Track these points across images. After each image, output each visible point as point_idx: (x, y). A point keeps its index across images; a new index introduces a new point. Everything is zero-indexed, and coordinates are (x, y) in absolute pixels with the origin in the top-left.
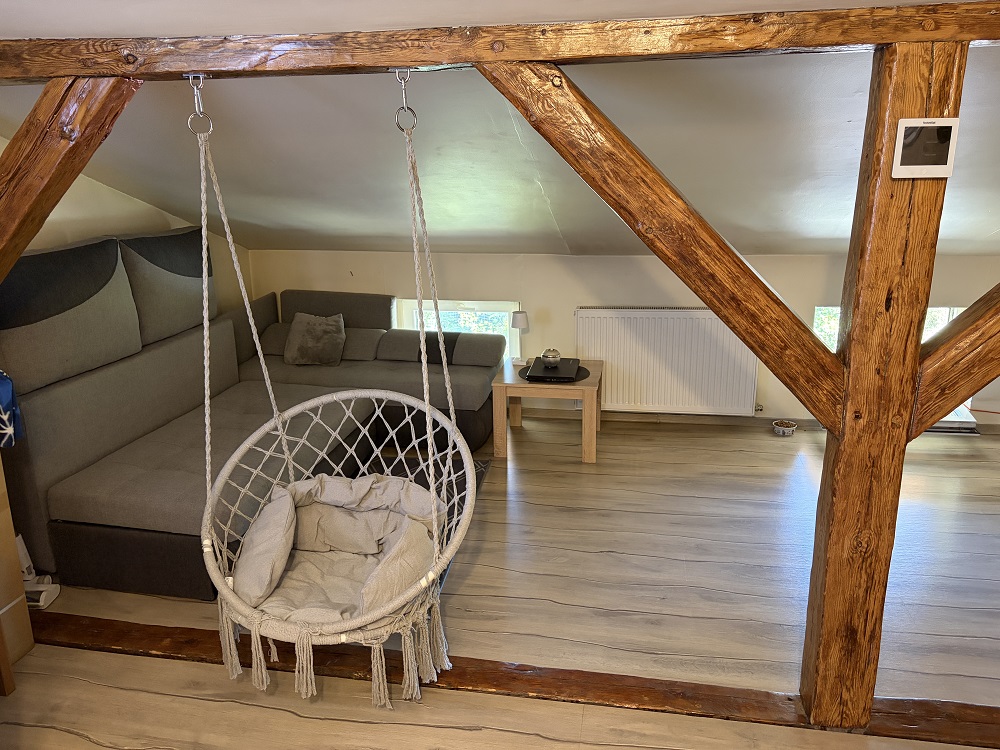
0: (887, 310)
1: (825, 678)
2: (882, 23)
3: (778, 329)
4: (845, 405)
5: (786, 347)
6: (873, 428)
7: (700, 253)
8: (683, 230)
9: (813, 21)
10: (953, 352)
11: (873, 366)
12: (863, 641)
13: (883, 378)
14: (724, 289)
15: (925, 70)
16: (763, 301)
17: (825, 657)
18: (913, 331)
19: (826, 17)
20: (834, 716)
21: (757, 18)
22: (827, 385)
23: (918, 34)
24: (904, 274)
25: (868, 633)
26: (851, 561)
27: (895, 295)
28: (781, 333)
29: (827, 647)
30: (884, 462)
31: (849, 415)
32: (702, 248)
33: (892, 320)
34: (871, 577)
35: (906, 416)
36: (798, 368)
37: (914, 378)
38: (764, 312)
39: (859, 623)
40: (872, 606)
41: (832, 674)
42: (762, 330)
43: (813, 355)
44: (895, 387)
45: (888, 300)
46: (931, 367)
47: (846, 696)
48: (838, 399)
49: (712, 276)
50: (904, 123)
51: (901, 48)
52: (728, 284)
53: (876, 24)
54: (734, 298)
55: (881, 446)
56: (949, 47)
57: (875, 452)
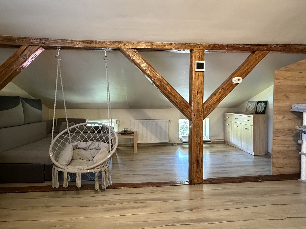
0: (197, 94)
1: (194, 172)
2: (191, 46)
3: (179, 99)
4: (192, 113)
5: (181, 102)
6: (197, 117)
7: (164, 84)
8: (161, 80)
9: (180, 45)
10: (209, 102)
11: (196, 105)
12: (200, 163)
13: (198, 108)
14: (169, 91)
15: (198, 54)
16: (176, 93)
17: (193, 167)
18: (202, 99)
19: (182, 44)
20: (196, 181)
21: (171, 44)
22: (189, 109)
23: (197, 48)
24: (199, 88)
25: (201, 161)
26: (196, 145)
27: (198, 92)
28: (180, 99)
29: (194, 165)
30: (200, 124)
31: (193, 115)
32: (164, 83)
33: (198, 96)
34: (200, 148)
35: (202, 115)
36: (183, 106)
37: (203, 108)
38: (176, 96)
39: (199, 159)
40: (201, 155)
41: (195, 171)
42: (176, 99)
43: (185, 103)
44: (200, 109)
45: (197, 93)
46: (205, 105)
47: (198, 176)
48: (191, 112)
49: (167, 89)
50: (196, 62)
51: (194, 50)
52: (170, 90)
53: (190, 46)
54: (171, 93)
55: (199, 121)
56: (202, 50)
57: (198, 122)
